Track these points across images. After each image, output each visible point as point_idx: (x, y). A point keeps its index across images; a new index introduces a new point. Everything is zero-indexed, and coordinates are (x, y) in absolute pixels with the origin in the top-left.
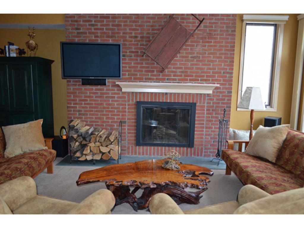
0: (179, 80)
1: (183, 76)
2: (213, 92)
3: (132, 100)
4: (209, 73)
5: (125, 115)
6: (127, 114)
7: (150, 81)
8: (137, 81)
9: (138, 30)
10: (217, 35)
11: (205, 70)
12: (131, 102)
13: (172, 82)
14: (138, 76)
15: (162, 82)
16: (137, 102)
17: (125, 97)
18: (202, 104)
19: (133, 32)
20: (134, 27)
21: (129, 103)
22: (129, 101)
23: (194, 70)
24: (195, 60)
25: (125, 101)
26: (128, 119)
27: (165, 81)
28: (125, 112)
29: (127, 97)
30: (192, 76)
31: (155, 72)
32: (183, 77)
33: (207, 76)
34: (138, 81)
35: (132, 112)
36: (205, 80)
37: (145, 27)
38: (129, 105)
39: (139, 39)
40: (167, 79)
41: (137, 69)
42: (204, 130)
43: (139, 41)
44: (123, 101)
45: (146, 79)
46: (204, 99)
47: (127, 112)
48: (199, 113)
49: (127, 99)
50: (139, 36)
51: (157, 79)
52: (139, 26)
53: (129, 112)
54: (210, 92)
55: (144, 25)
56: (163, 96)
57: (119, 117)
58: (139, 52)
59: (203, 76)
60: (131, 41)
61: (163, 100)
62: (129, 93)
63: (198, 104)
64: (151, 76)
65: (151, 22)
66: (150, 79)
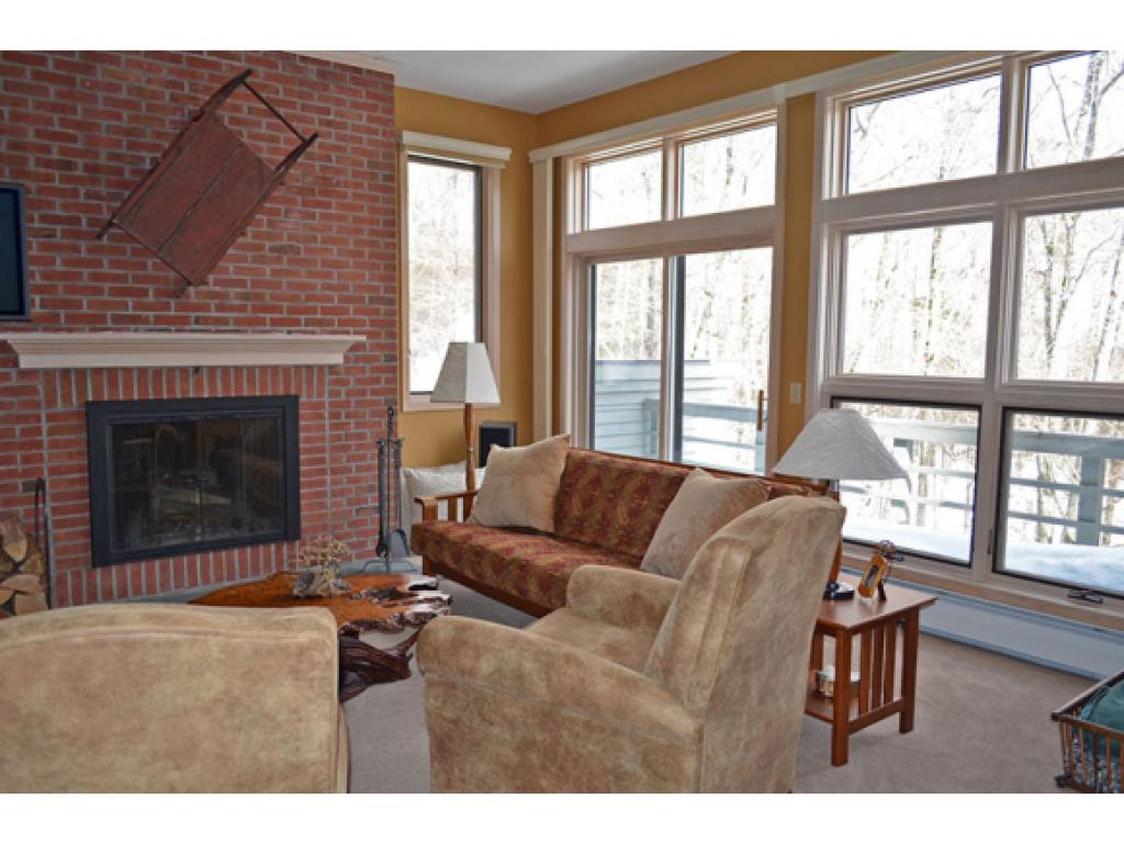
0: (238, 321)
1: (249, 309)
2: (346, 359)
3: (67, 397)
4: (330, 299)
5: (41, 458)
6: (45, 453)
7: (132, 327)
8: (80, 326)
9: (73, 139)
10: (346, 184)
11: (318, 292)
12: (60, 407)
13: (213, 328)
14: (85, 310)
15: (178, 331)
16: (87, 404)
17: (34, 390)
18: (315, 399)
19: (55, 146)
20: (57, 129)
21: (51, 411)
22: (51, 402)
23: (284, 290)
24: (285, 258)
25: (37, 405)
26: (52, 471)
27: (187, 327)
28: (39, 445)
29: (41, 389)
30: (278, 310)
31: (151, 293)
32: (249, 314)
33: (325, 311)
34: (87, 327)
35: (67, 444)
36: (320, 323)
37: (103, 134)
38: (50, 418)
39: (80, 172)
40: (197, 321)
41: (79, 283)
42: (328, 478)
43: (80, 180)
44: (24, 404)
45: (117, 319)
46: (321, 381)
47: (45, 444)
48: (308, 428)
49: (42, 395)
50: (81, 162)
51: (158, 320)
52: (79, 125)
53: (53, 445)
54: (338, 359)
55: (97, 126)
56: (185, 380)
57: (12, 467)
58: (84, 221)
59: (313, 311)
60: (49, 178)
61: (185, 391)
62: (49, 374)
63: (303, 400)
64: (135, 308)
65: (125, 117)
66: (134, 320)
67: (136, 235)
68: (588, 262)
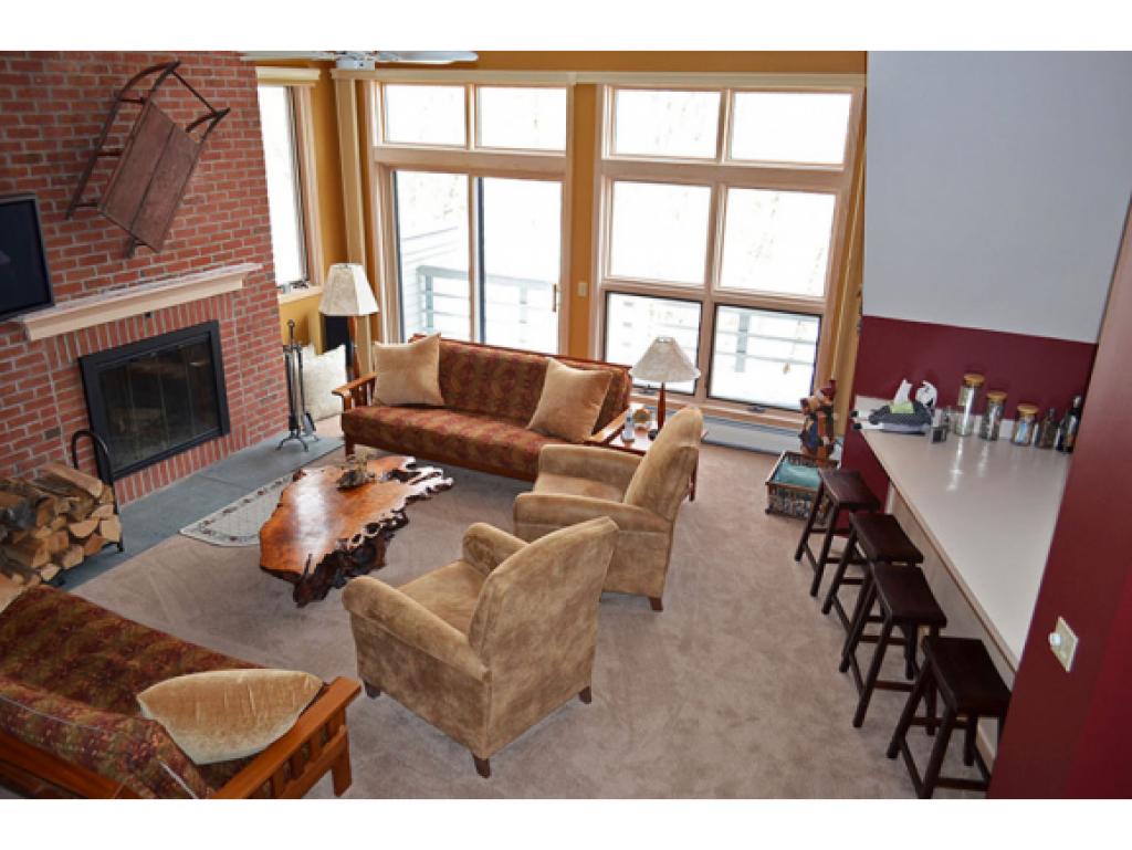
0: (170, 269)
1: (176, 256)
2: (244, 284)
3: (64, 357)
4: (228, 236)
5: (53, 411)
6: (56, 405)
7: (99, 289)
8: (64, 296)
9: (35, 134)
10: (229, 136)
11: (220, 232)
12: (61, 367)
13: (153, 278)
14: (66, 282)
15: (131, 285)
16: (79, 360)
17: (40, 357)
18: (227, 320)
19: (24, 142)
20: (22, 126)
21: (55, 371)
22: (54, 363)
23: (197, 236)
24: (195, 209)
25: (44, 368)
26: (64, 418)
27: (136, 281)
28: (50, 400)
29: (45, 354)
30: (194, 253)
31: (108, 258)
32: (176, 261)
33: (227, 246)
34: (69, 296)
35: (69, 395)
36: (223, 257)
37: (56, 125)
38: (56, 376)
39: (44, 163)
40: (143, 274)
41: (59, 260)
42: (241, 380)
43: (46, 170)
44: (35, 370)
45: (90, 285)
46: (229, 305)
47: (55, 398)
49: (47, 361)
50: (44, 153)
51: (117, 279)
52: (38, 120)
53: (61, 397)
54: (239, 285)
55: (50, 119)
56: (140, 325)
57: (36, 422)
58: (54, 205)
59: (217, 248)
60: (23, 173)
61: (142, 334)
62: (48, 340)
63: (221, 322)
64: (100, 273)
65: (70, 106)
66: (100, 283)
67: (114, 219)
68: (389, 171)
